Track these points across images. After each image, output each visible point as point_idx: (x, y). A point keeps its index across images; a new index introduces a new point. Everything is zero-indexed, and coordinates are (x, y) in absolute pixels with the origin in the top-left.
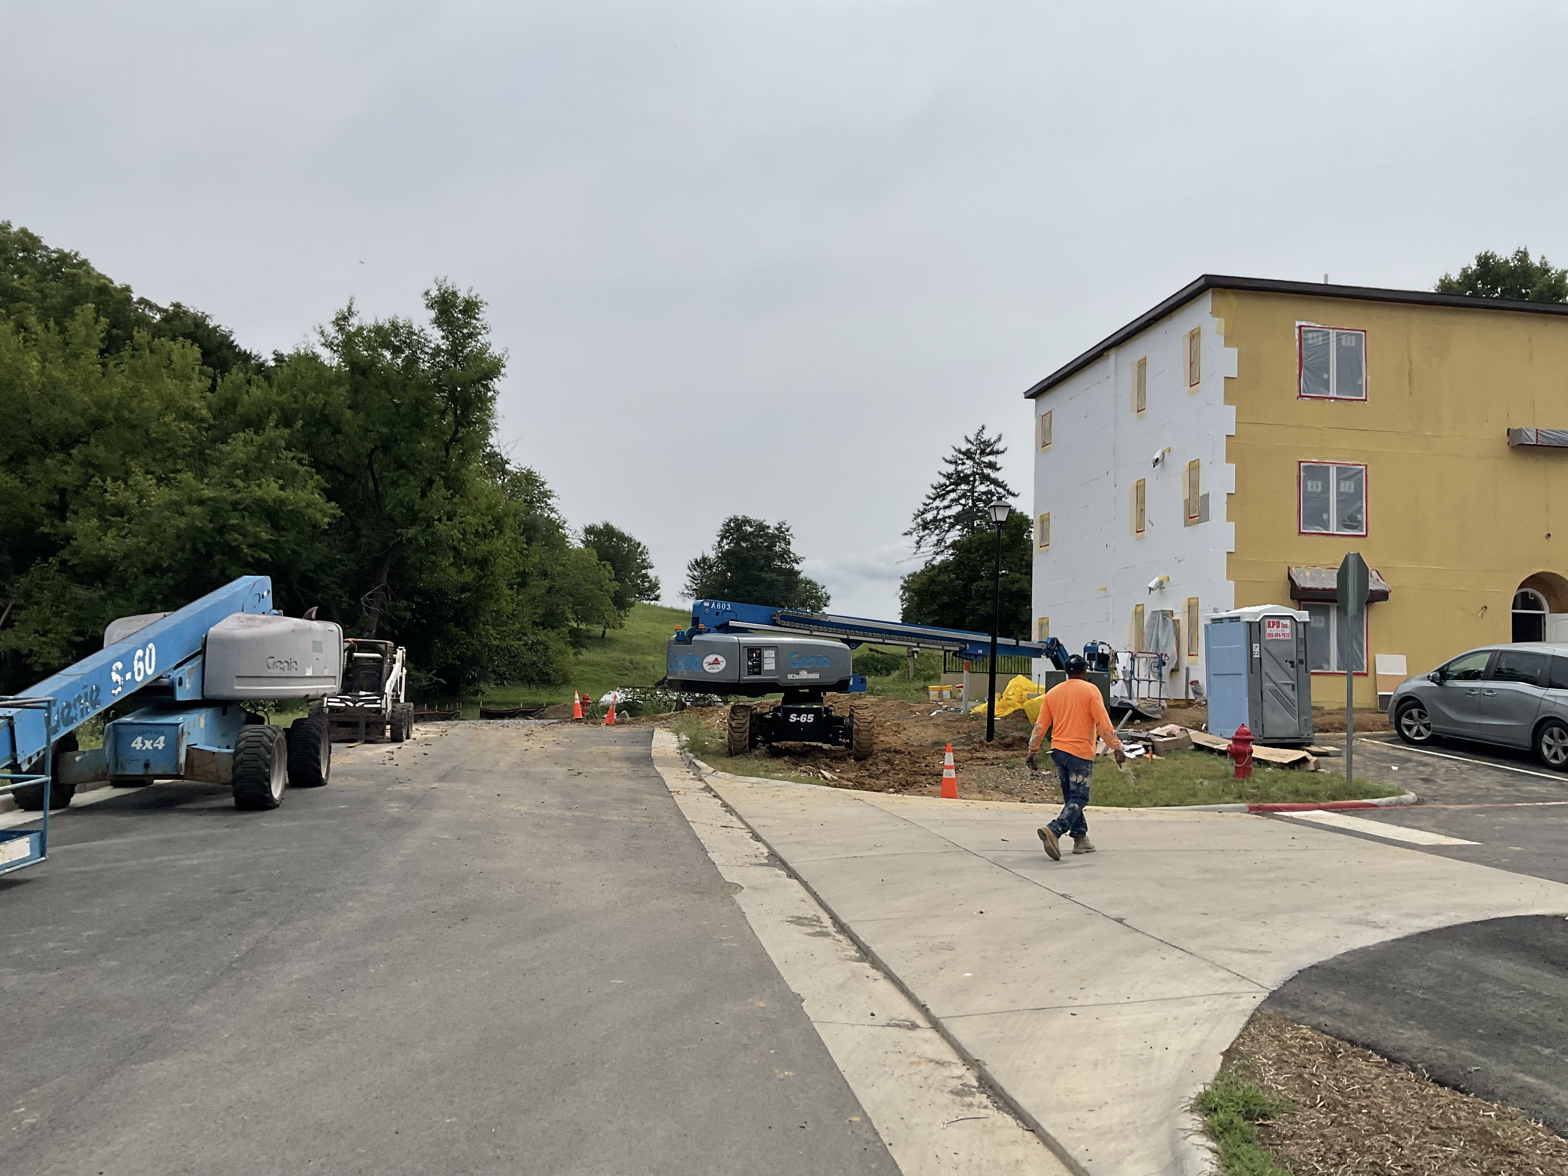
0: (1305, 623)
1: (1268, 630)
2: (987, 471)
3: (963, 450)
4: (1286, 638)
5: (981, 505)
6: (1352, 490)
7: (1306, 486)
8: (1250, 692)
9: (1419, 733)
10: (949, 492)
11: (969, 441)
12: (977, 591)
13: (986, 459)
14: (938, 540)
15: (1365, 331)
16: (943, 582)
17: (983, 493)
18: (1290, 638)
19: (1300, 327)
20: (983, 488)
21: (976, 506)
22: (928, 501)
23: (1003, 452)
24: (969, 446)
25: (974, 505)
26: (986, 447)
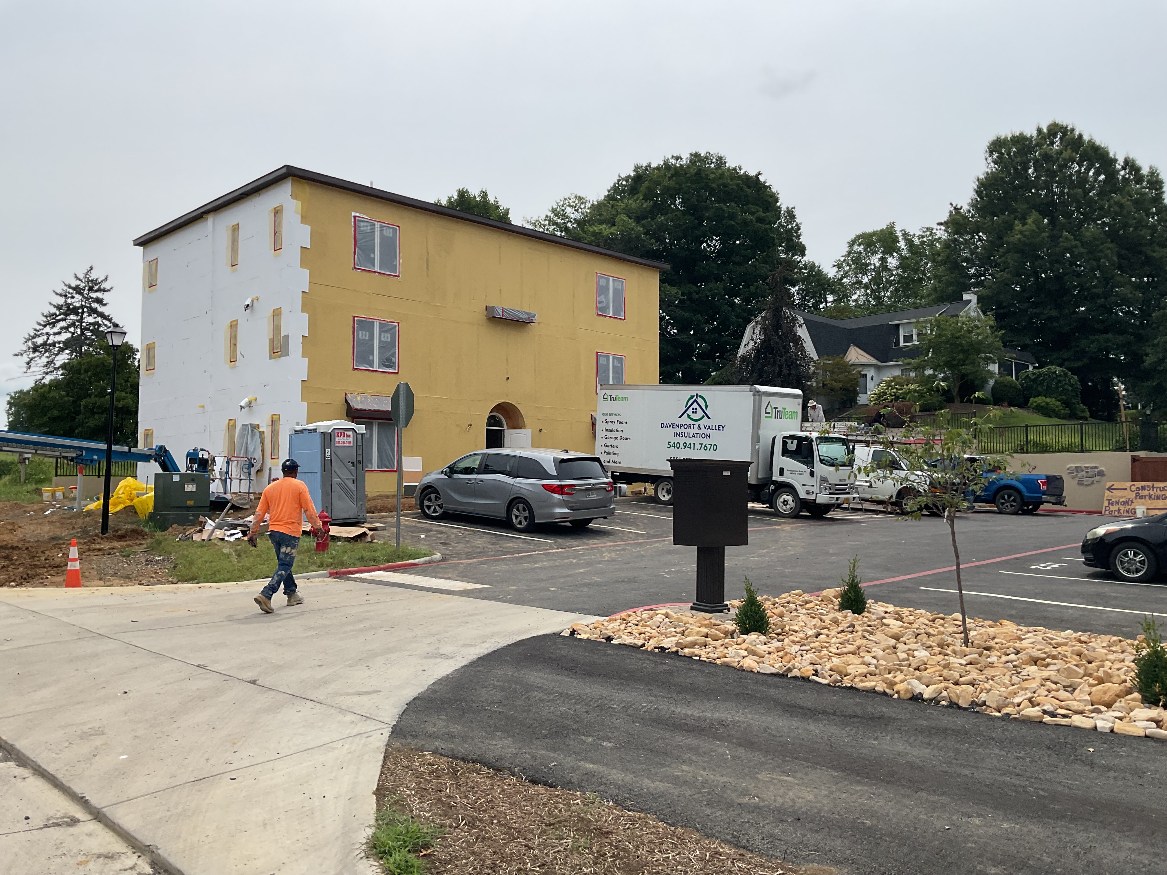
0: (362, 434)
1: (337, 439)
2: (94, 305)
3: (73, 285)
4: (350, 445)
5: (89, 334)
6: (389, 340)
7: (358, 335)
8: (323, 486)
9: (435, 511)
10: (59, 321)
11: (78, 279)
12: (86, 407)
13: (94, 295)
14: (48, 362)
15: (398, 226)
16: (54, 398)
17: (91, 324)
18: (352, 445)
19: (355, 217)
20: (91, 320)
21: (85, 334)
22: (38, 327)
23: (109, 290)
24: (78, 282)
25: (82, 333)
26: (93, 285)
